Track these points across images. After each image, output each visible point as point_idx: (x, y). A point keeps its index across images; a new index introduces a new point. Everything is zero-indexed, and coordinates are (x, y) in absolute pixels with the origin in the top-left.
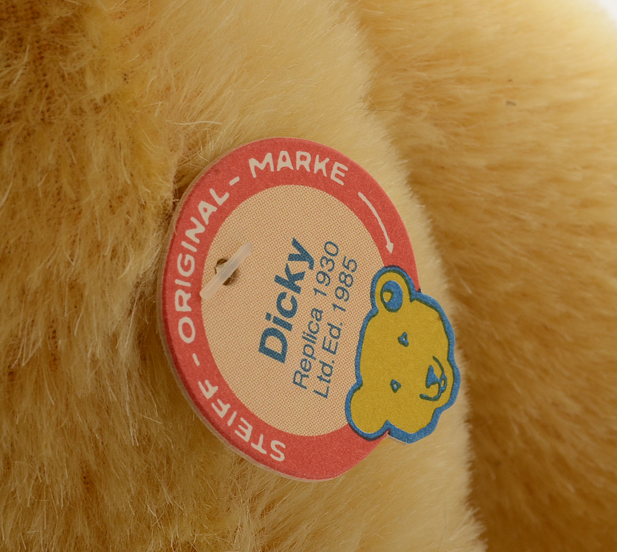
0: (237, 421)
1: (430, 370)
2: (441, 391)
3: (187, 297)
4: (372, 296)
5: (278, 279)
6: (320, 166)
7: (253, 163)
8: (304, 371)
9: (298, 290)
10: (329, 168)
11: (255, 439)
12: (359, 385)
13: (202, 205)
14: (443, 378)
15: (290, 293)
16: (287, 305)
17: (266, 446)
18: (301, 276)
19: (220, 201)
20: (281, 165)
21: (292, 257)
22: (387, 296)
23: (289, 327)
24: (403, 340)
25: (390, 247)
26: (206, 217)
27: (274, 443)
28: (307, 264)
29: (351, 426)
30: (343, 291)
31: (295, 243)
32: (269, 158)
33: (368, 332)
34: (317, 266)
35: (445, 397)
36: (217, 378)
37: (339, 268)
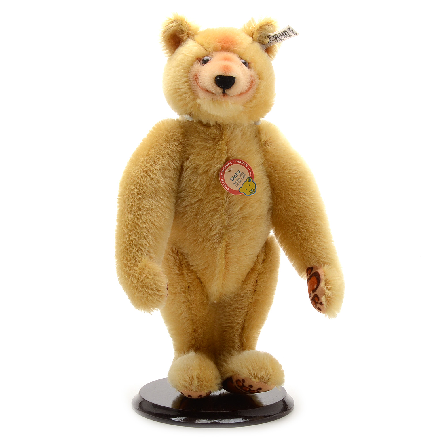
0: (224, 185)
1: (252, 189)
2: (252, 192)
3: (223, 171)
4: (247, 179)
5: (235, 173)
6: (244, 164)
7: (236, 161)
8: (235, 183)
9: (237, 175)
10: (246, 165)
11: (226, 187)
12: (242, 187)
13: (229, 163)
14: (253, 191)
15: (236, 175)
16: (235, 176)
17: (227, 188)
18: (238, 174)
19: (231, 163)
20: (240, 162)
21: (238, 172)
22: (249, 180)
23: (235, 178)
24: (249, 185)
25: (251, 175)
26: (229, 164)
27: (228, 188)
28: (239, 173)
29: (239, 191)
30: (243, 177)
31: (239, 171)
32: (238, 161)
33: (245, 183)
34: (241, 174)
35: (253, 193)
36: (224, 180)
37: (243, 175)
